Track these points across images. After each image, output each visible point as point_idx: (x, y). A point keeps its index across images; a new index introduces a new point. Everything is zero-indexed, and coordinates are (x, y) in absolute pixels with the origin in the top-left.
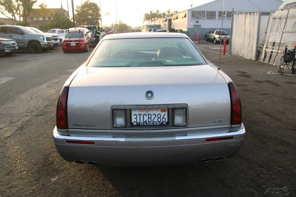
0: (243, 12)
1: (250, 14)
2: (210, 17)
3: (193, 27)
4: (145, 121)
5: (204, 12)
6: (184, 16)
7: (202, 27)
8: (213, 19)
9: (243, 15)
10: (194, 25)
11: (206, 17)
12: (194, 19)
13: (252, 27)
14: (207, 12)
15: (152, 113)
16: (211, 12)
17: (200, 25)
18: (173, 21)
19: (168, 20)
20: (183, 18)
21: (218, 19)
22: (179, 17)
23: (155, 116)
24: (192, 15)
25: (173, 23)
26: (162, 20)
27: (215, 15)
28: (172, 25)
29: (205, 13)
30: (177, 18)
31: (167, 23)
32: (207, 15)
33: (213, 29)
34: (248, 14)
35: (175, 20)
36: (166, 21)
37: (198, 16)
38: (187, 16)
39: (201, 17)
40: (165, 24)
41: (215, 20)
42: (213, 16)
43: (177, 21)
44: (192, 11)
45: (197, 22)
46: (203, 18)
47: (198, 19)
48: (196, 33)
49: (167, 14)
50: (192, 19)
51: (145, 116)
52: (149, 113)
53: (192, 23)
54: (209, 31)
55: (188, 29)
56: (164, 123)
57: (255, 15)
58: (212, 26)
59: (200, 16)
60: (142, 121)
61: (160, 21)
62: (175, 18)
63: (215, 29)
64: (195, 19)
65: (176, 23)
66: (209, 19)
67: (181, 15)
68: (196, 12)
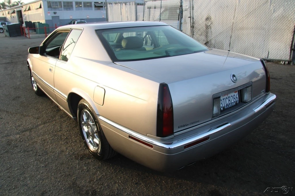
0: (117, 2)
1: (126, 4)
2: (67, 8)
3: (51, 19)
4: (227, 104)
5: (60, 2)
6: (39, 7)
7: (61, 18)
8: (71, 9)
9: (118, 5)
10: (52, 17)
11: (64, 8)
12: (51, 10)
13: (129, 15)
14: (64, 2)
15: (230, 95)
16: (68, 3)
17: (59, 16)
18: (23, 13)
19: (16, 12)
20: (38, 9)
21: (76, 10)
22: (31, 8)
23: (232, 97)
24: (48, 5)
25: (25, 15)
26: (7, 12)
27: (72, 6)
28: (24, 18)
29: (61, 4)
30: (29, 9)
31: (15, 15)
32: (64, 6)
33: (73, 20)
34: (123, 4)
35: (27, 11)
36: (14, 12)
37: (55, 7)
38: (42, 6)
39: (59, 8)
40: (12, 16)
41: (73, 11)
42: (71, 7)
43: (29, 12)
44: (47, 2)
45: (55, 13)
46: (60, 9)
47: (55, 10)
48: (56, 24)
49: (7, 4)
50: (48, 10)
51: (227, 99)
52: (228, 96)
53: (49, 15)
54: (70, 22)
55: (46, 21)
56: (238, 102)
57: (131, 4)
58: (71, 17)
59: (57, 7)
60: (225, 105)
61: (4, 12)
62: (27, 9)
63: (76, 20)
64: (53, 10)
65: (28, 15)
66: (67, 10)
67: (34, 6)
68: (52, 2)
